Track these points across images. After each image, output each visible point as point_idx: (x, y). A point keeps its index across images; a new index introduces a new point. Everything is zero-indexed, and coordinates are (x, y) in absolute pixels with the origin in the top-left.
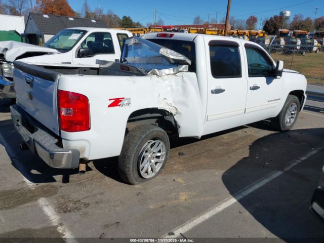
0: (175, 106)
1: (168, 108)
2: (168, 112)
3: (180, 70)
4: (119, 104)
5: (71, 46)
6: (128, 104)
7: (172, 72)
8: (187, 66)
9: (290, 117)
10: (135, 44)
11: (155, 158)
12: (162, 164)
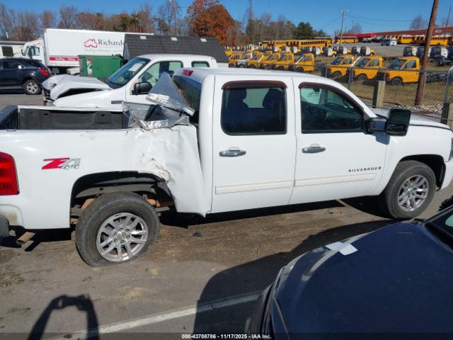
0: (169, 171)
1: (157, 172)
2: (158, 177)
3: (178, 122)
4: (60, 165)
6: (75, 166)
8: (188, 117)
9: (414, 197)
11: (131, 237)
12: (142, 246)
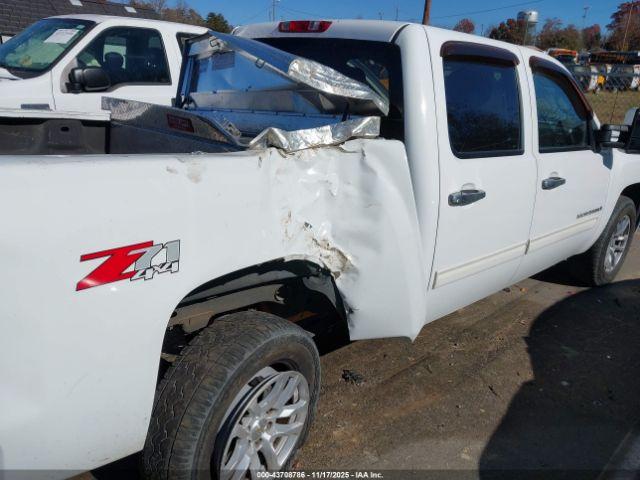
0: (341, 250)
1: (315, 256)
2: (316, 266)
3: (356, 130)
4: (131, 269)
5: (51, 61)
6: (168, 266)
7: (329, 139)
8: (377, 119)
9: (614, 249)
10: (216, 53)
11: (275, 425)
12: (296, 438)
